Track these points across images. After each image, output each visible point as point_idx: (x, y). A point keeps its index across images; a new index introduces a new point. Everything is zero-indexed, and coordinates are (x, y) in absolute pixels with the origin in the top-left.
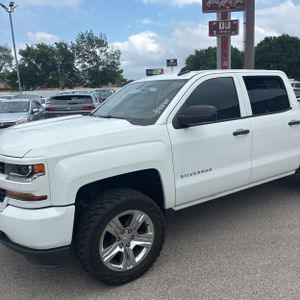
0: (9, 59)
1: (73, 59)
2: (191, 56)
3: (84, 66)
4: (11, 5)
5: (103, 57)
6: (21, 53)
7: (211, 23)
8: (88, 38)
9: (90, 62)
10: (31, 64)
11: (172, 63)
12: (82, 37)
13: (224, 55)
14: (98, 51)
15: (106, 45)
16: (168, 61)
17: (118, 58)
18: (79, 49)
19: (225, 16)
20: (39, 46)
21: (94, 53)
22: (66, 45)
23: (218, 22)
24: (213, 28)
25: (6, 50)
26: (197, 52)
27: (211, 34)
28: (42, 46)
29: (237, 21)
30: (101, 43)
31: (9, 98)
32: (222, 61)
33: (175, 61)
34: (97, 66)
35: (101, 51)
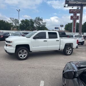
0: (18, 22)
1: (34, 23)
3: (36, 25)
4: (19, 10)
5: (41, 23)
6: (21, 21)
7: (71, 16)
8: (38, 18)
9: (38, 24)
10: (23, 24)
11: (62, 26)
12: (37, 18)
13: (74, 25)
14: (40, 22)
15: (43, 20)
16: (61, 25)
17: (45, 24)
18: (35, 21)
19: (75, 15)
21: (39, 22)
22: (32, 20)
23: (73, 16)
24: (72, 18)
25: (17, 20)
26: (68, 23)
27: (71, 19)
28: (26, 20)
29: (79, 16)
30: (41, 20)
31: (16, 32)
32: (74, 26)
33: (63, 25)
34: (40, 26)
35: (41, 22)
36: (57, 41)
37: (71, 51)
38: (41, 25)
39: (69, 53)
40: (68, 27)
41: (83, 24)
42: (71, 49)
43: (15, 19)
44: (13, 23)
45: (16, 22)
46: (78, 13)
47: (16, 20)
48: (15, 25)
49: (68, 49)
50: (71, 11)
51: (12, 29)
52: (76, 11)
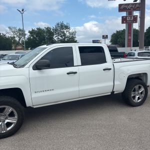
0: (24, 35)
1: (53, 35)
2: (114, 34)
3: (59, 38)
4: (23, 10)
6: (30, 32)
7: (123, 17)
8: (61, 25)
9: (61, 36)
10: (34, 37)
11: (105, 37)
12: (58, 24)
13: (129, 33)
14: (65, 31)
15: (69, 28)
16: (103, 36)
17: (75, 35)
18: (56, 30)
19: (130, 14)
20: (37, 29)
21: (63, 32)
22: (50, 28)
23: (126, 17)
24: (124, 20)
25: (23, 31)
26: (117, 32)
27: (123, 22)
28: (39, 29)
29: (137, 16)
30: (67, 27)
32: (128, 36)
33: (107, 36)
34: (65, 39)
35: (67, 31)
36: (104, 70)
37: (141, 93)
38: (67, 37)
39: (139, 98)
40: (118, 39)
41: (145, 31)
42: (142, 89)
43: (17, 29)
44: (15, 36)
45: (20, 34)
46: (135, 10)
47: (20, 30)
48: (20, 40)
49: (134, 91)
50: (122, 7)
51: (13, 48)
52: (132, 7)
